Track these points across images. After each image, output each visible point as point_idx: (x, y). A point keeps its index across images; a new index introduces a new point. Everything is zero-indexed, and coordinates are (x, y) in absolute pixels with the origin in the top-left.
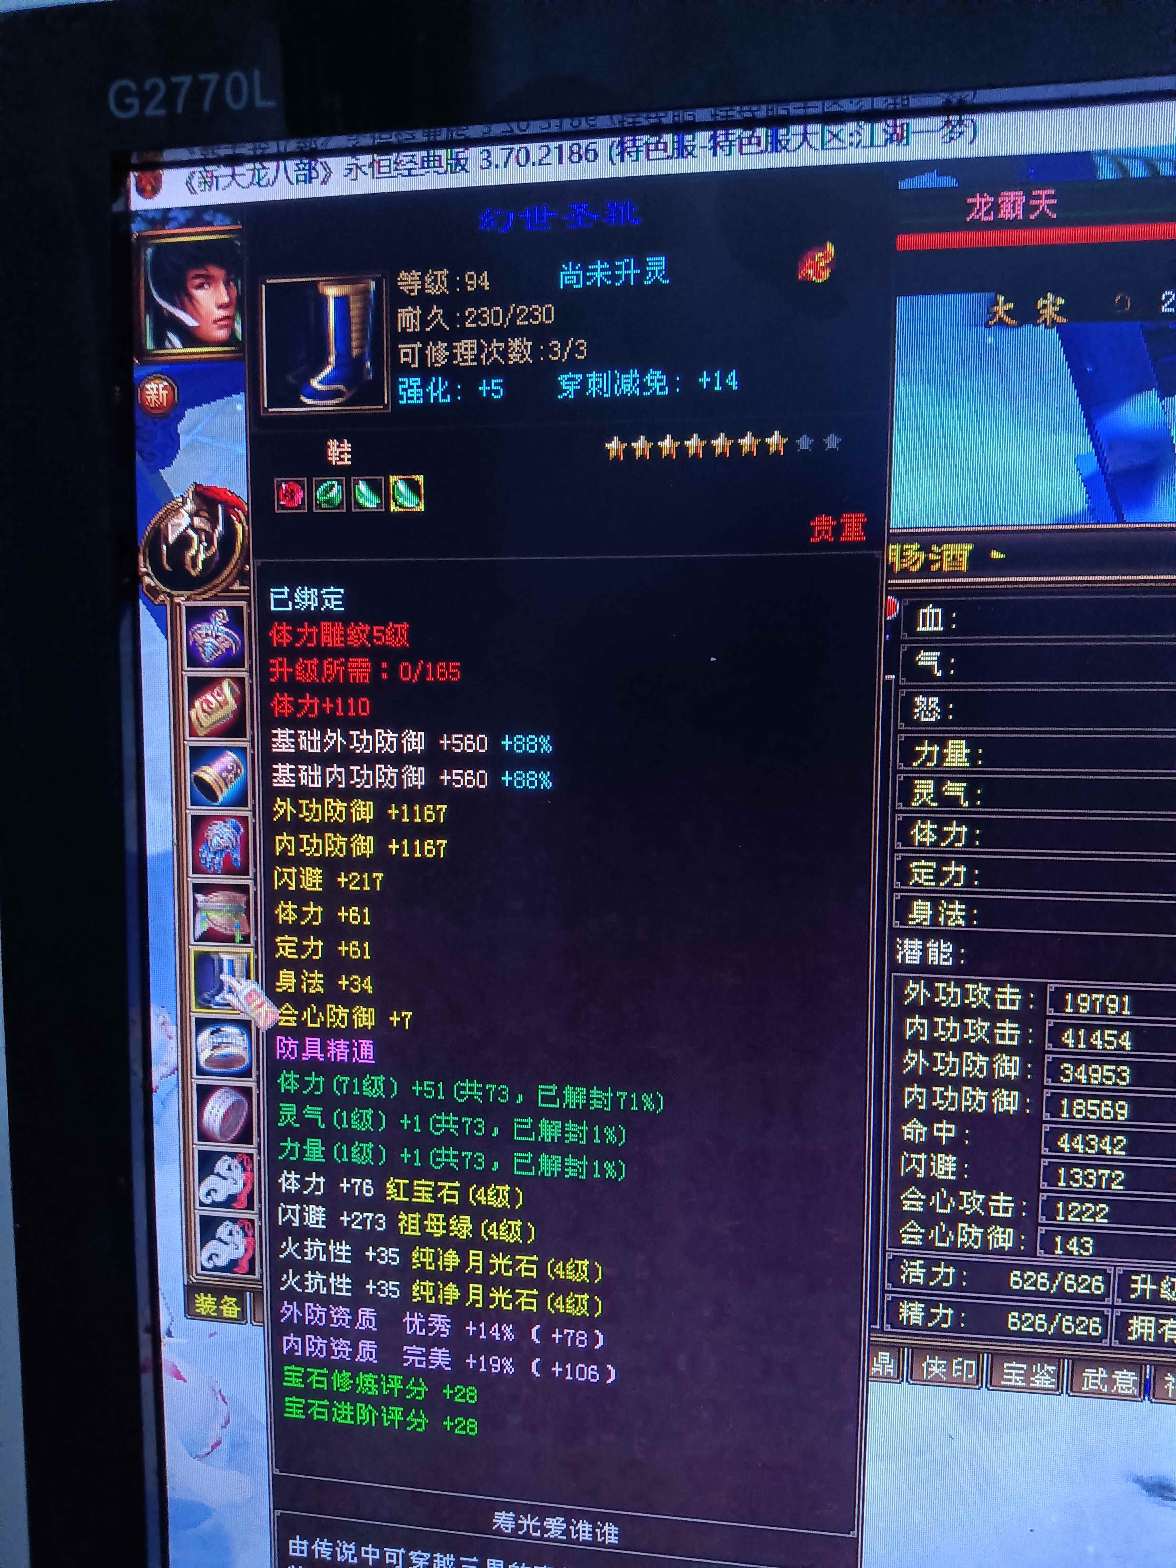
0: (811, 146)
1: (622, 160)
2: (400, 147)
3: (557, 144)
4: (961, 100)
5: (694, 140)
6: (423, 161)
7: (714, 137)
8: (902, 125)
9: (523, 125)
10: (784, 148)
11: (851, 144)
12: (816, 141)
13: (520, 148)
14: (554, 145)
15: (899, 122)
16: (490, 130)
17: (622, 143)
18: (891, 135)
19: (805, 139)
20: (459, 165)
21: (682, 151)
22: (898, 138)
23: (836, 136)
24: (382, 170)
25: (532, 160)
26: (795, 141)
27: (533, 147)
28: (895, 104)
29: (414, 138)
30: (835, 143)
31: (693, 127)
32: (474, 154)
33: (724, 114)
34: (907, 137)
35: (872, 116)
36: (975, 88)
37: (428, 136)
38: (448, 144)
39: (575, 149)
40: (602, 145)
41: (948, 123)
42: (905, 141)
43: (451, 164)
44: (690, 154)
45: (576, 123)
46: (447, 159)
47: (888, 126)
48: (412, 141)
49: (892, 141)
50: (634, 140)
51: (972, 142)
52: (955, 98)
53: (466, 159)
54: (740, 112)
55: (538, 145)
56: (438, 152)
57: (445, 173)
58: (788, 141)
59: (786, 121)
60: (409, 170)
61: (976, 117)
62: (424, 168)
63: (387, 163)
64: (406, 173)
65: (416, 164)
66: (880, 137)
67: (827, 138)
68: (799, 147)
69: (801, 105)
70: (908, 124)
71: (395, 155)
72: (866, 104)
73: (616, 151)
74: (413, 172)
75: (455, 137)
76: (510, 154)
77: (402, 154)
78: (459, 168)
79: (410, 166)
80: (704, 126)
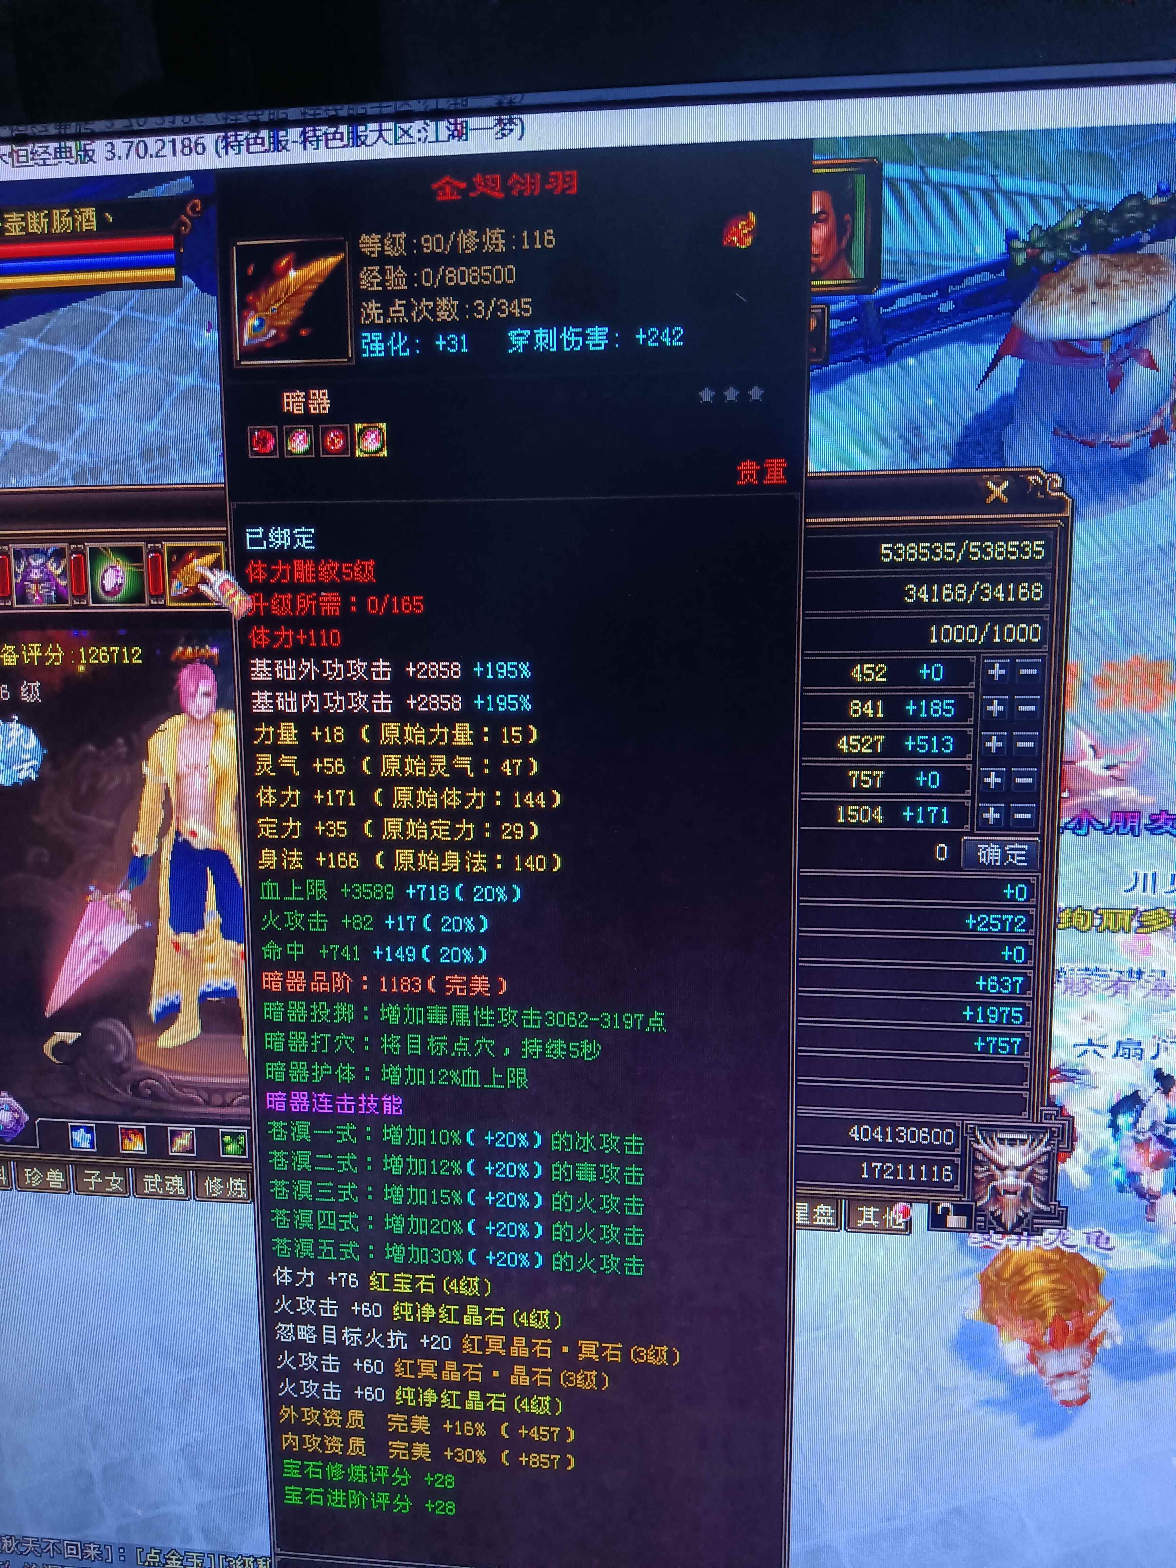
0: (386, 142)
1: (227, 153)
2: (36, 139)
3: (170, 138)
4: (511, 102)
5: (286, 136)
6: (56, 152)
7: (304, 133)
8: (461, 124)
9: (141, 121)
10: (363, 143)
11: (419, 140)
12: (389, 136)
13: (140, 142)
14: (167, 139)
15: (459, 120)
16: (113, 125)
17: (226, 138)
18: (453, 131)
19: (381, 136)
20: (87, 157)
21: (278, 145)
22: (460, 134)
23: (406, 132)
24: (21, 159)
25: (149, 152)
26: (372, 137)
27: (151, 141)
28: (456, 104)
29: (47, 130)
30: (406, 139)
31: (285, 124)
32: (100, 147)
33: (311, 112)
34: (467, 134)
35: (436, 115)
36: (522, 91)
37: (60, 129)
38: (76, 137)
39: (186, 142)
40: (209, 139)
41: (500, 121)
42: (464, 137)
43: (80, 155)
44: (284, 148)
45: (186, 119)
46: (77, 151)
47: (451, 124)
48: (43, 134)
49: (454, 137)
50: (236, 135)
51: (520, 139)
52: (506, 99)
53: (93, 151)
54: (325, 110)
55: (154, 139)
56: (69, 144)
57: (76, 162)
58: (366, 136)
59: (364, 119)
60: (44, 160)
61: (524, 117)
62: (56, 158)
63: (24, 153)
64: (41, 162)
65: (50, 155)
66: (444, 134)
67: (399, 135)
68: (376, 141)
69: (377, 105)
70: (466, 122)
71: (31, 145)
72: (431, 104)
73: (221, 145)
74: (48, 162)
75: (83, 131)
76: (130, 147)
77: (37, 145)
78: (87, 159)
79: (46, 156)
80: (295, 124)
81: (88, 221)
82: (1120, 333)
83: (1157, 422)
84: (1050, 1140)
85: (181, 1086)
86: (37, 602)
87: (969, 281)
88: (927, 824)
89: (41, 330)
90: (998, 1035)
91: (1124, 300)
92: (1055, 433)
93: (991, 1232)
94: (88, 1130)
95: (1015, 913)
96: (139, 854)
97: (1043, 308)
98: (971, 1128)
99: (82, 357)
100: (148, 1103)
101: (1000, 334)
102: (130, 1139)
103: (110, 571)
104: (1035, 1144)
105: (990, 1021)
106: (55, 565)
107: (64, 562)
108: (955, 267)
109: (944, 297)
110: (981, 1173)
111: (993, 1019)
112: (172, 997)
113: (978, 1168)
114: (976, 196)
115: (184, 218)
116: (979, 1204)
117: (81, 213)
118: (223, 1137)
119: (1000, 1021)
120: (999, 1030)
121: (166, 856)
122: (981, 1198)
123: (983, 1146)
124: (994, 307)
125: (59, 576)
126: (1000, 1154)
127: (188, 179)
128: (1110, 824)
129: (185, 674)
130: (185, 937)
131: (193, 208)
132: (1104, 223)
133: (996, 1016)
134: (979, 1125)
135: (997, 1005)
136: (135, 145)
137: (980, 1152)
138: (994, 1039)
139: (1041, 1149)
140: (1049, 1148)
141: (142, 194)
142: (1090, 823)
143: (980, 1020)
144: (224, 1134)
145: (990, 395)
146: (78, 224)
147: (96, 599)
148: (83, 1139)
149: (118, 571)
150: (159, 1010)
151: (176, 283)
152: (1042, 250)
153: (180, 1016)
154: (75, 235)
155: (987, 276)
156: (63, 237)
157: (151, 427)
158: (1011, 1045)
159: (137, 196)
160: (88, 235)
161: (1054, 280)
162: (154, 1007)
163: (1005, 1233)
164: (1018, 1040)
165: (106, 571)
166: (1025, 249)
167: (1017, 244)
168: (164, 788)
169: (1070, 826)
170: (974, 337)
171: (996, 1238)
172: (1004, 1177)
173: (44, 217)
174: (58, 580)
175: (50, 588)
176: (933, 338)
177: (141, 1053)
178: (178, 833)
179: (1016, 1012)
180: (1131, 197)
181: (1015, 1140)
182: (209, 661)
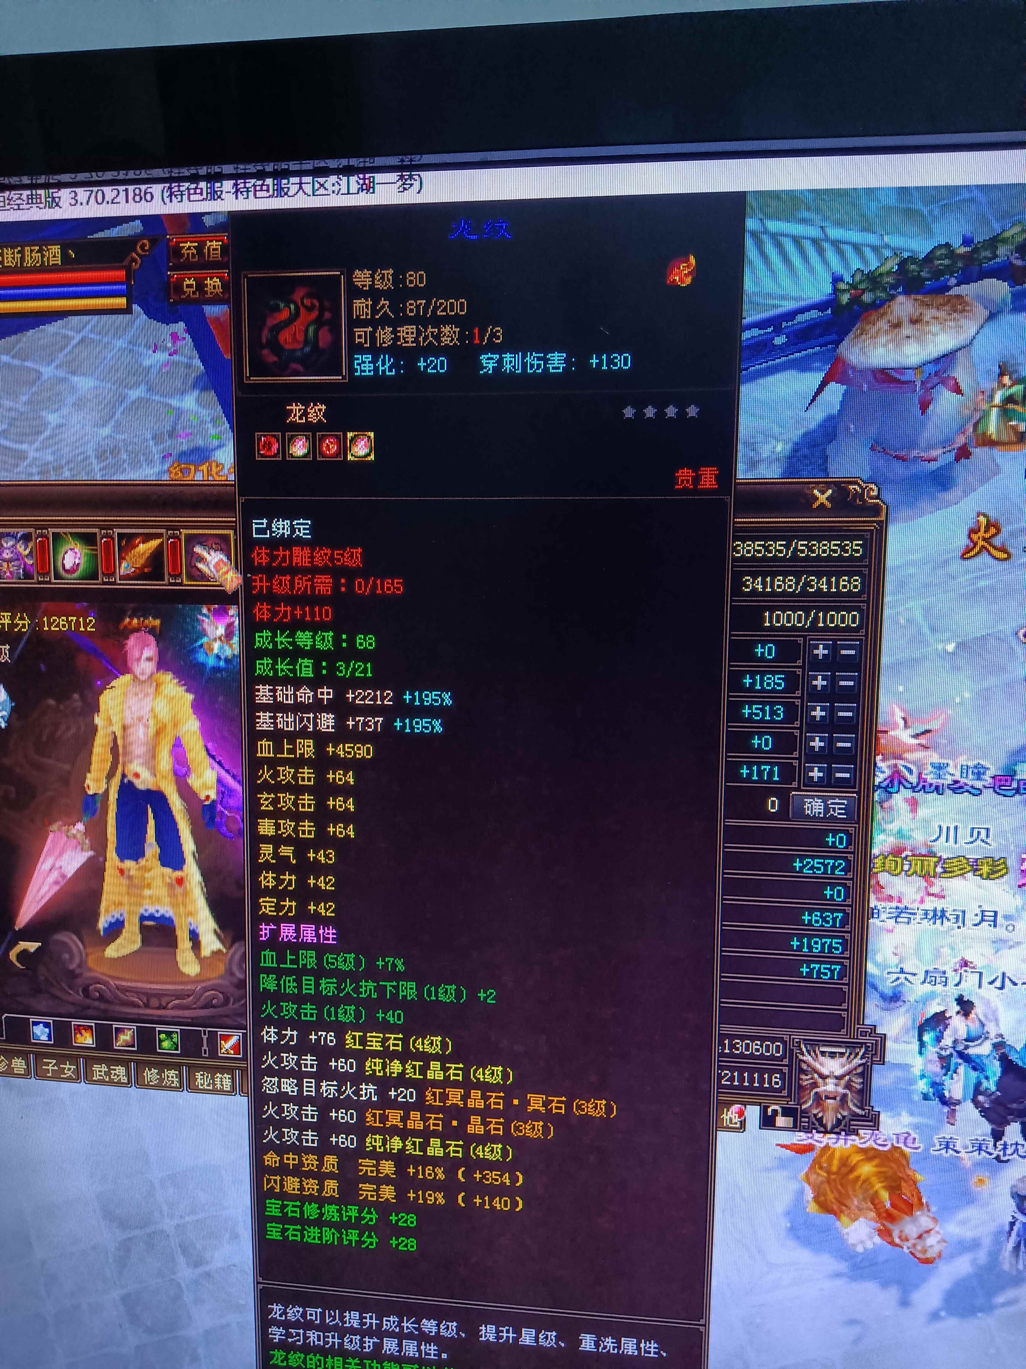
0: (305, 194)
1: (171, 201)
2: (12, 187)
3: (124, 188)
4: (411, 161)
5: (221, 187)
6: (28, 199)
7: (236, 185)
8: (369, 179)
9: (100, 174)
10: (286, 194)
11: (333, 192)
12: (308, 188)
13: (98, 190)
14: (121, 188)
15: (367, 176)
16: (76, 176)
17: (170, 188)
18: (362, 185)
19: (301, 188)
21: (214, 195)
22: (368, 188)
23: (322, 185)
25: (106, 199)
26: (294, 189)
27: (107, 190)
28: (365, 162)
29: (21, 181)
30: (322, 191)
31: (220, 177)
32: (65, 194)
33: (242, 167)
34: (373, 188)
35: (348, 171)
36: (421, 153)
37: (32, 179)
38: (46, 186)
39: (137, 192)
40: (157, 189)
41: (402, 177)
42: (371, 190)
43: (49, 202)
44: (219, 197)
45: (138, 172)
46: (46, 198)
47: (360, 179)
48: (18, 183)
49: (363, 190)
50: (179, 186)
51: (419, 192)
52: (406, 159)
53: (59, 198)
54: (254, 166)
55: (111, 188)
56: (39, 192)
57: (45, 207)
58: (288, 188)
59: (287, 174)
60: (18, 205)
61: (422, 174)
62: (28, 203)
64: (16, 207)
65: (23, 200)
66: (354, 187)
67: (316, 187)
68: (297, 193)
69: (298, 162)
70: (373, 177)
71: (8, 193)
73: (166, 194)
74: (21, 207)
75: (51, 181)
76: (90, 195)
77: (13, 192)
78: (54, 204)
79: (19, 202)
80: (229, 177)
81: (54, 256)
82: (930, 363)
83: (961, 441)
84: (864, 1054)
85: (125, 990)
86: (8, 578)
87: (800, 318)
88: (761, 780)
89: (14, 347)
90: (821, 963)
91: (935, 335)
92: (872, 449)
93: (814, 1131)
94: (47, 1025)
95: (835, 858)
96: (91, 792)
97: (864, 341)
98: (797, 1042)
99: (47, 371)
100: (96, 1004)
101: (827, 364)
102: (81, 1034)
103: (70, 552)
104: (852, 1056)
105: (814, 950)
106: (23, 547)
107: (31, 545)
108: (789, 306)
109: (778, 331)
110: (806, 1080)
111: (817, 948)
112: (117, 915)
113: (803, 1077)
114: (808, 245)
115: (134, 255)
116: (804, 1107)
117: (48, 250)
118: (159, 1034)
119: (822, 951)
120: (821, 958)
121: (113, 796)
122: (805, 1102)
123: (807, 1058)
124: (821, 340)
125: (27, 556)
126: (821, 1064)
127: (138, 222)
128: (918, 784)
129: (132, 642)
130: (129, 864)
131: (142, 247)
132: (917, 269)
133: (819, 946)
134: (804, 1040)
135: (821, 937)
136: (94, 194)
137: (805, 1062)
138: (817, 966)
139: (857, 1061)
140: (864, 1061)
141: (100, 235)
142: (900, 783)
143: (805, 950)
144: (160, 1032)
145: (817, 416)
146: (45, 259)
147: (57, 576)
148: (42, 1034)
149: (76, 553)
150: (106, 926)
151: (127, 311)
152: (863, 291)
153: (124, 931)
154: (43, 269)
155: (814, 314)
156: (33, 270)
157: (106, 431)
158: (832, 971)
159: (96, 236)
160: (54, 269)
161: (874, 316)
162: (102, 923)
163: (826, 1132)
164: (838, 967)
165: (66, 552)
166: (848, 290)
167: (842, 286)
168: (112, 737)
169: (884, 785)
170: (803, 366)
171: (817, 1136)
172: (826, 1084)
173: (19, 252)
174: (26, 560)
175: (19, 566)
176: (768, 367)
177: (91, 962)
178: (124, 776)
179: (836, 943)
180: (940, 246)
181: (835, 1053)
182: (152, 631)
